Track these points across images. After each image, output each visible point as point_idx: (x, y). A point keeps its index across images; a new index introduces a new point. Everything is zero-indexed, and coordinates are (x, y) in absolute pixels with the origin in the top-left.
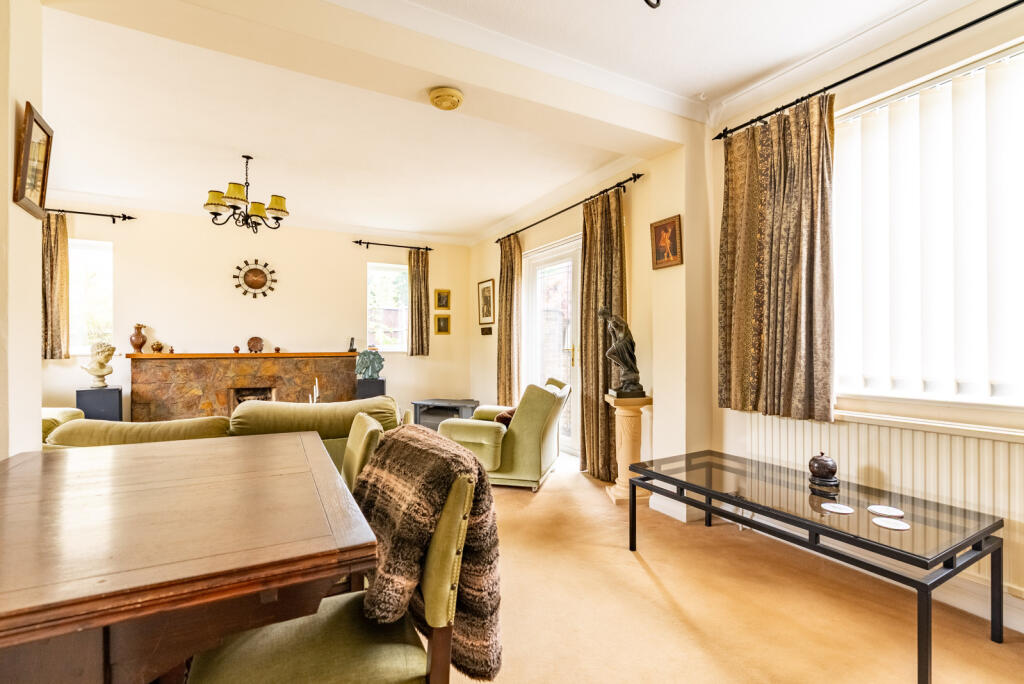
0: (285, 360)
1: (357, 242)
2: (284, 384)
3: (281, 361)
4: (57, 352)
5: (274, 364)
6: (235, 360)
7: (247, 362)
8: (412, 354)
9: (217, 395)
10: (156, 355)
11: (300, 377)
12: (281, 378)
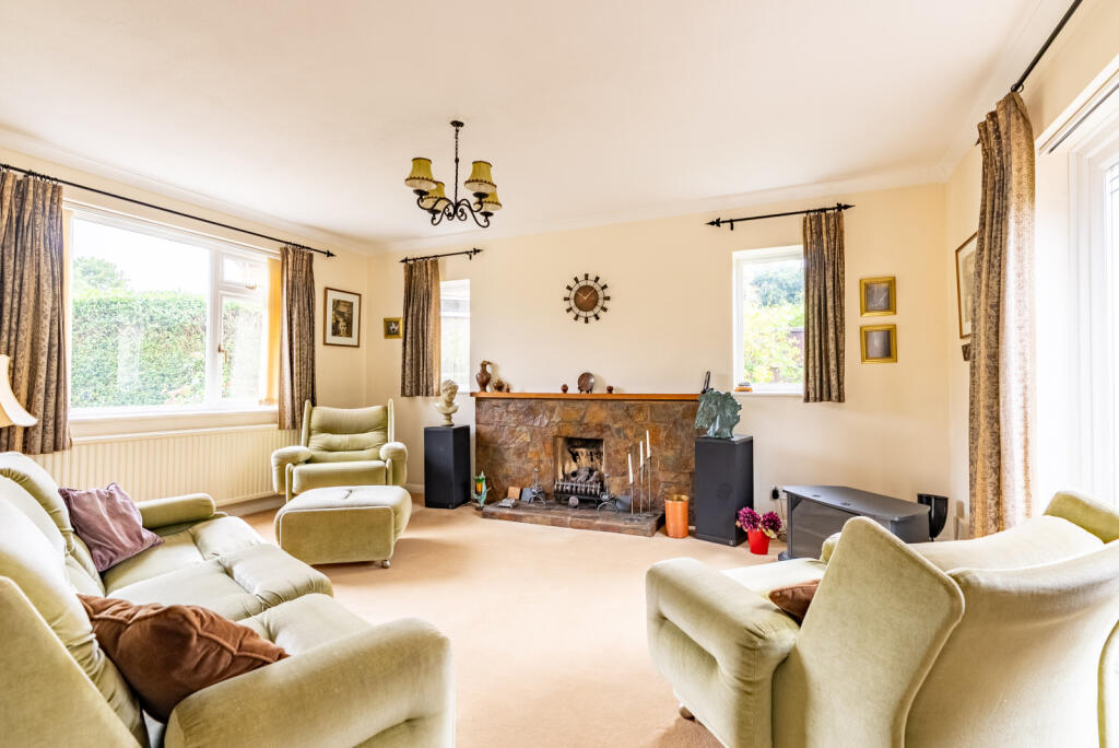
0: (614, 403)
1: (712, 223)
2: (612, 435)
3: (610, 403)
4: (430, 390)
5: (601, 408)
6: (562, 403)
7: (572, 405)
8: (807, 399)
9: (544, 443)
10: (497, 394)
11: (632, 428)
12: (609, 427)
